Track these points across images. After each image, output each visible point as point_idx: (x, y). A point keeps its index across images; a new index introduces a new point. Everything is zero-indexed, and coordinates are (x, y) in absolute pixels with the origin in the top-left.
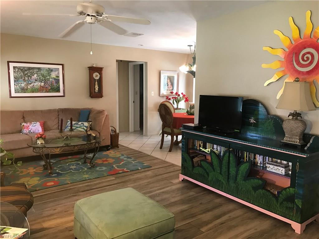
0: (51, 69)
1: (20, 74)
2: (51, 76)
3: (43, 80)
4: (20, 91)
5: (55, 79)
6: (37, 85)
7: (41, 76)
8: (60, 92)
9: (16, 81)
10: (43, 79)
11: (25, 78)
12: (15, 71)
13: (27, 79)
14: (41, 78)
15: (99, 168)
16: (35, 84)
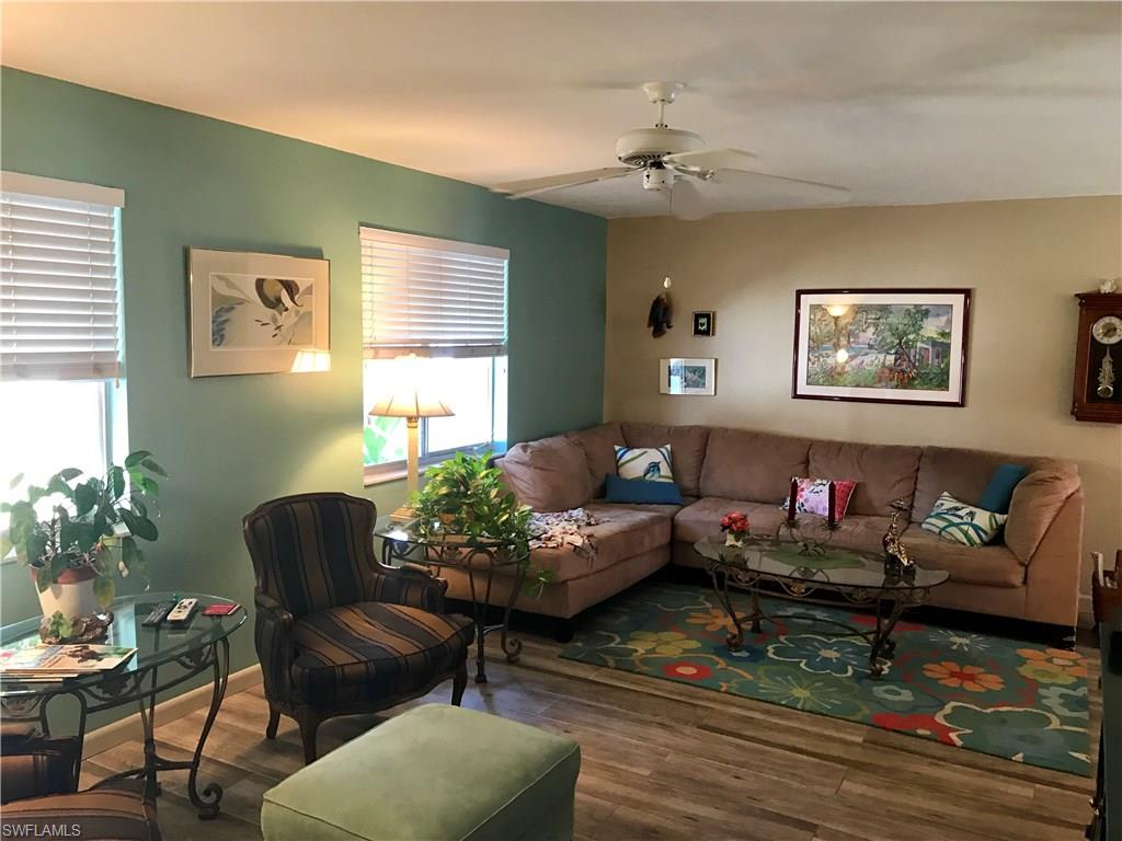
0: (924, 308)
1: (828, 328)
2: (922, 332)
3: (893, 347)
4: (821, 381)
5: (934, 343)
6: (873, 362)
7: (887, 334)
8: (947, 388)
9: (813, 349)
10: (892, 342)
11: (838, 339)
12: (814, 320)
13: (845, 343)
14: (888, 341)
15: (886, 691)
16: (868, 359)
